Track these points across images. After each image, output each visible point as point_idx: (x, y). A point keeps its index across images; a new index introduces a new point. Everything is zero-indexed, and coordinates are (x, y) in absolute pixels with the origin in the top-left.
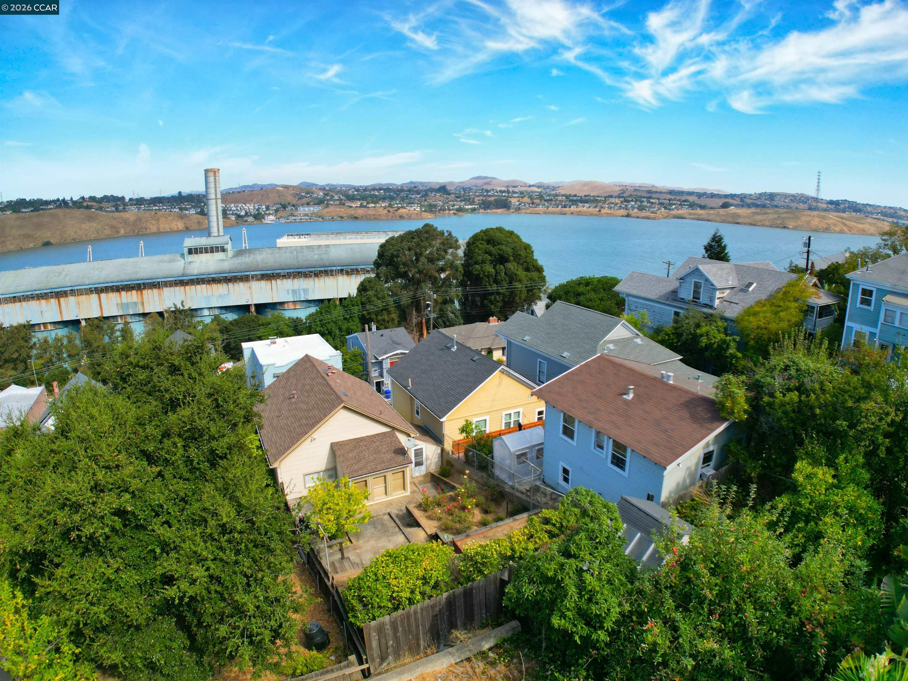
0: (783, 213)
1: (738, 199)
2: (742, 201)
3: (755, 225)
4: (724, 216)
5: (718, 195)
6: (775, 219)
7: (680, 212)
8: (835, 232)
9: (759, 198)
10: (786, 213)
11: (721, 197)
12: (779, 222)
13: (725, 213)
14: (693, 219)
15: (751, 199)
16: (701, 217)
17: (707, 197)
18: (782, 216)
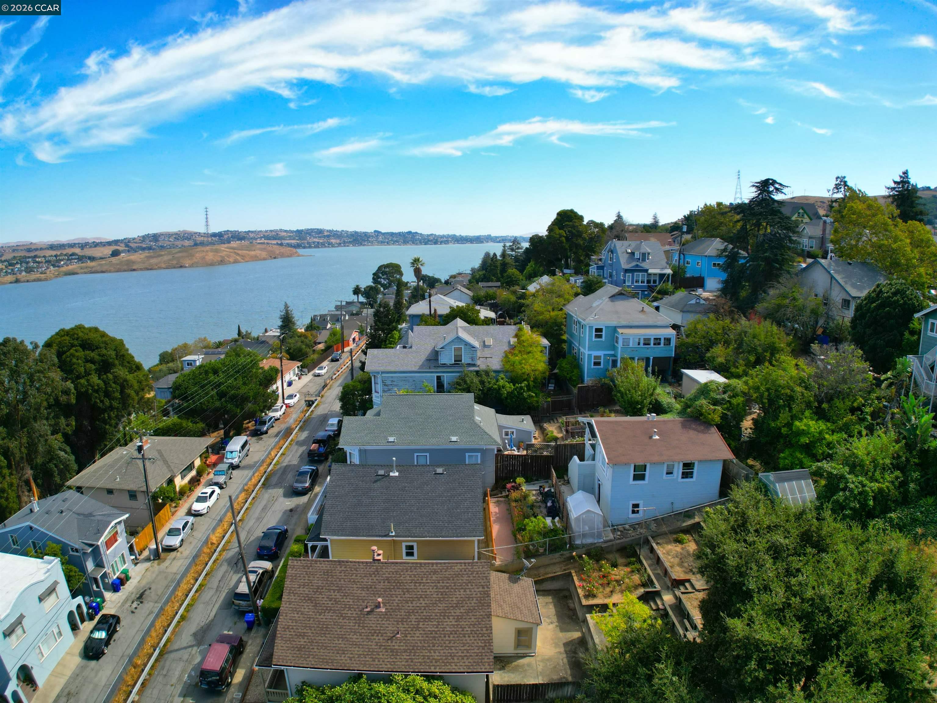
0: (177, 253)
1: (123, 245)
2: (127, 246)
3: (151, 269)
4: (117, 264)
5: (101, 243)
6: (170, 260)
7: (70, 267)
8: (230, 263)
9: (143, 241)
10: (179, 252)
11: (104, 245)
12: (175, 262)
13: (118, 262)
14: (86, 273)
15: (136, 243)
16: (93, 269)
17: (91, 247)
18: (176, 256)
